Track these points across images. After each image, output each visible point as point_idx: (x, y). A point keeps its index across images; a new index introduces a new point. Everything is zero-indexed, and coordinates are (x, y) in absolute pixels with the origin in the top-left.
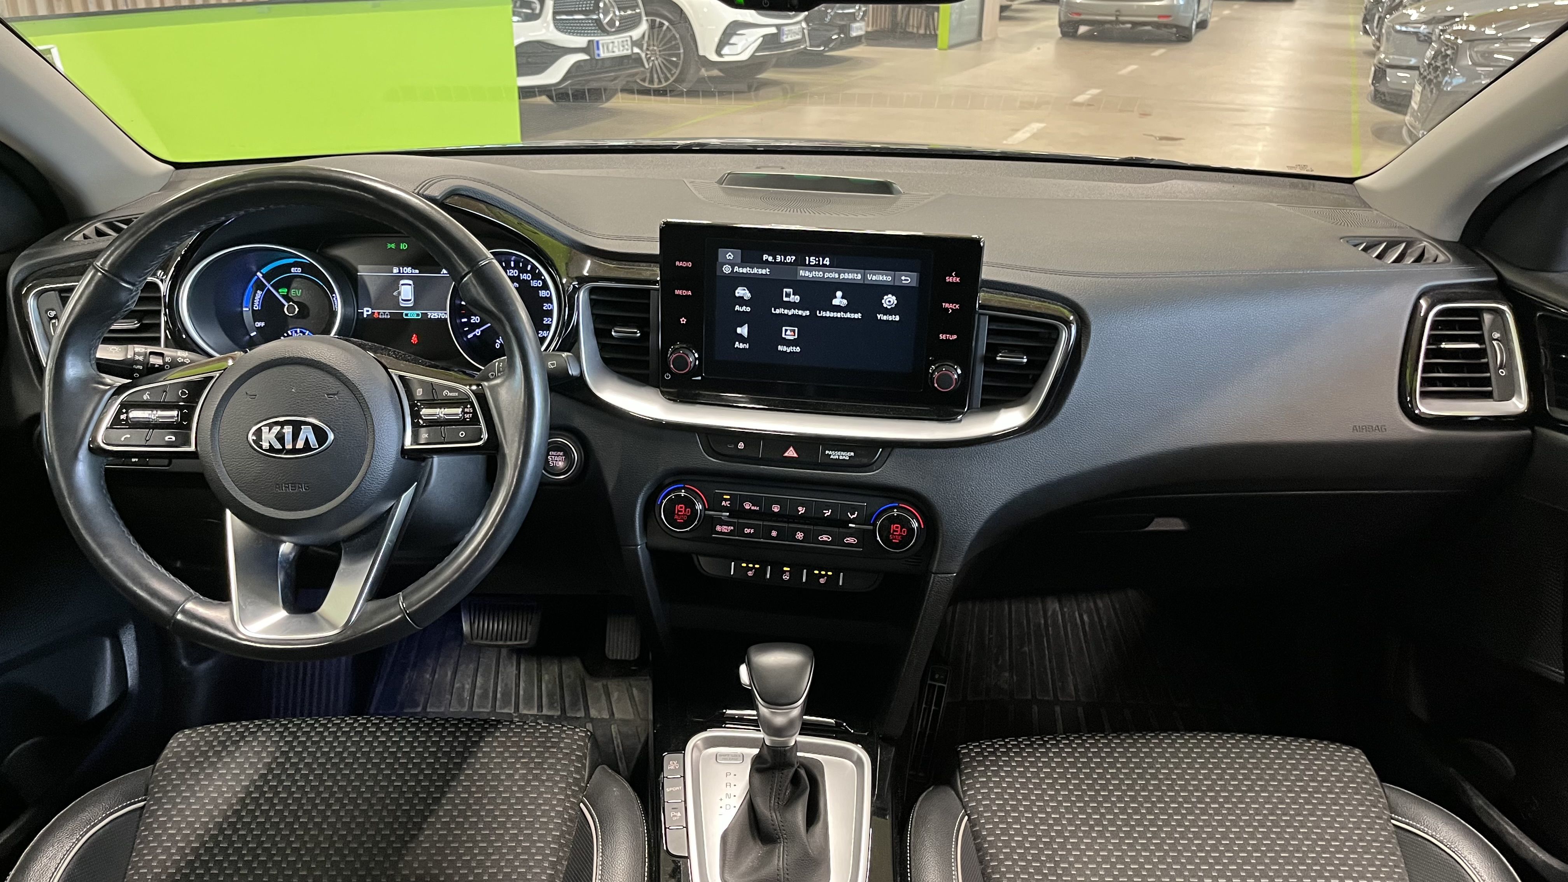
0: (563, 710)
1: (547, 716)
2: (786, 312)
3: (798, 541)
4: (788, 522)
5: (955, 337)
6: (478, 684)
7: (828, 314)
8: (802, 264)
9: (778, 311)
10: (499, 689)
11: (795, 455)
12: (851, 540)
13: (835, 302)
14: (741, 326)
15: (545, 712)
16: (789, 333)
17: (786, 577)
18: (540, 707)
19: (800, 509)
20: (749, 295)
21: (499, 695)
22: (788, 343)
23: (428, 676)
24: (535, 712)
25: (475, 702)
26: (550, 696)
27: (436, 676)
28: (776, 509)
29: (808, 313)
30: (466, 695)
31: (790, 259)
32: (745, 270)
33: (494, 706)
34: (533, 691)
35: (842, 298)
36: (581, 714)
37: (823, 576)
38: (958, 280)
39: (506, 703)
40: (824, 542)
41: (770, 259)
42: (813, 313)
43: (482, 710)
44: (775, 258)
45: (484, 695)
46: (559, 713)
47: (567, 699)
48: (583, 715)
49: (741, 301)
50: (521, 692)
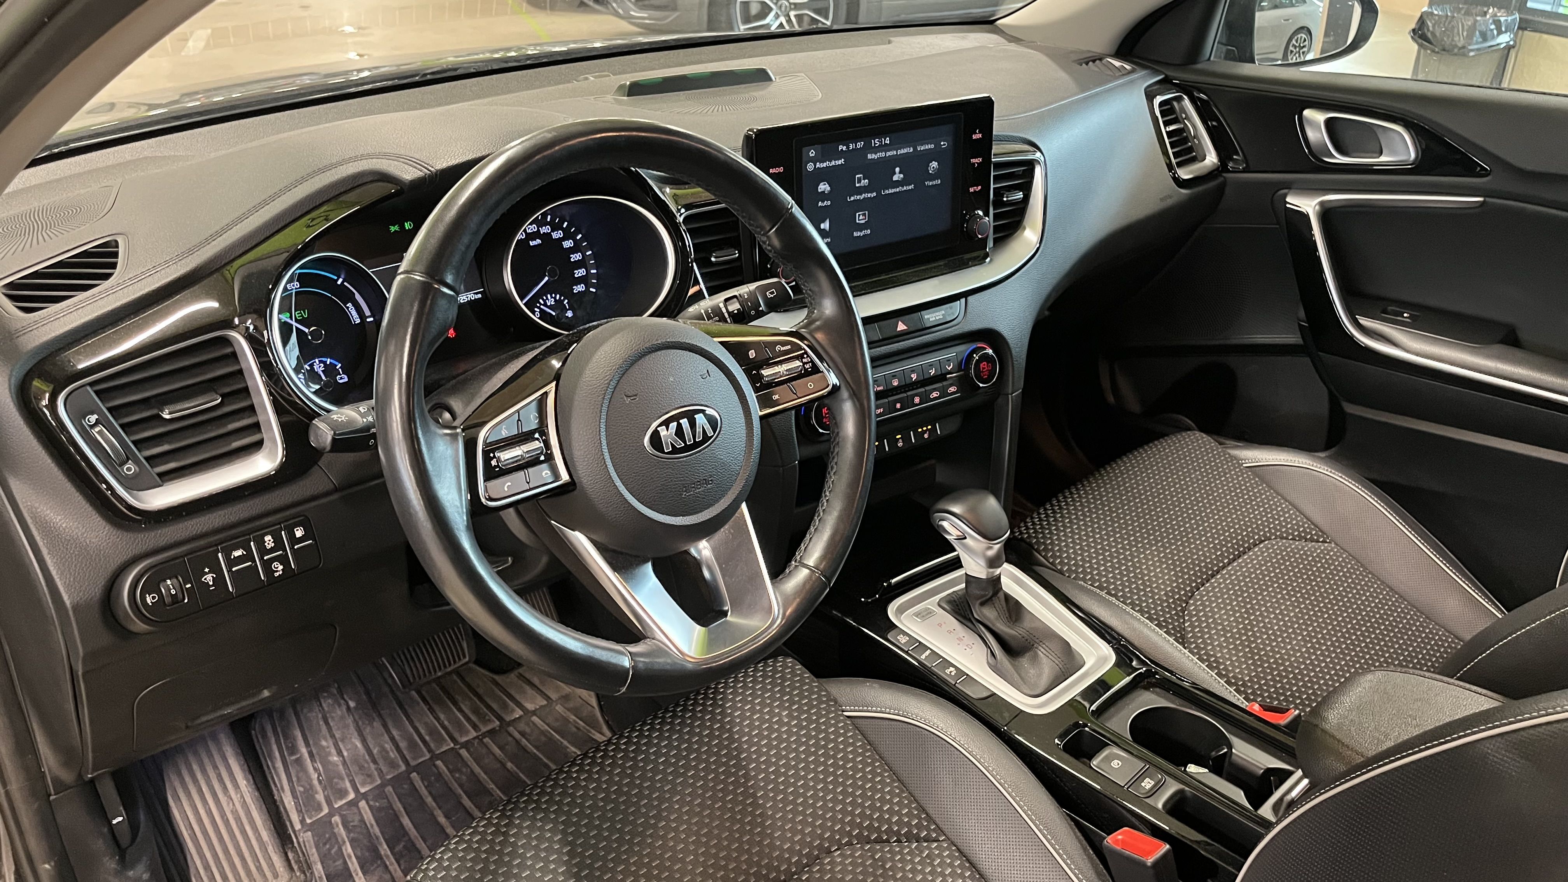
0: (500, 718)
1: (488, 732)
2: (858, 197)
3: (917, 405)
4: (905, 392)
5: (980, 187)
6: (397, 737)
7: (891, 191)
8: (868, 148)
9: (852, 199)
10: (423, 732)
11: (905, 328)
12: (952, 389)
13: (895, 178)
14: (823, 222)
15: (484, 729)
16: (861, 218)
17: (900, 444)
18: (475, 727)
19: (912, 376)
20: (829, 188)
21: (427, 738)
22: (861, 227)
23: (335, 758)
24: (473, 734)
25: (408, 757)
26: (476, 711)
27: (345, 754)
28: (895, 383)
29: (875, 194)
30: (393, 754)
31: (860, 145)
32: (825, 165)
33: (430, 751)
34: (457, 717)
35: (900, 173)
36: (518, 713)
37: (925, 432)
38: (981, 136)
39: (440, 740)
40: (936, 398)
41: (844, 148)
42: (879, 193)
43: (420, 760)
44: (848, 147)
45: (412, 745)
46: (498, 723)
47: (495, 706)
48: (521, 713)
49: (823, 196)
50: (446, 723)
